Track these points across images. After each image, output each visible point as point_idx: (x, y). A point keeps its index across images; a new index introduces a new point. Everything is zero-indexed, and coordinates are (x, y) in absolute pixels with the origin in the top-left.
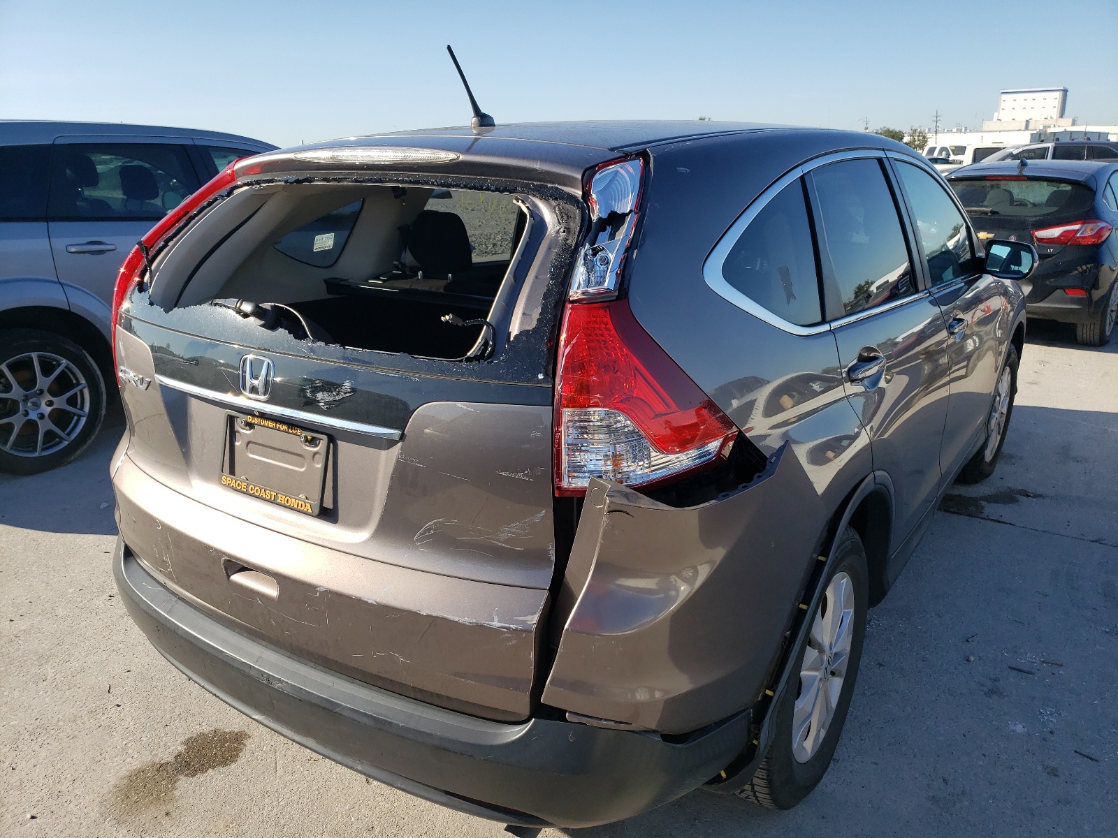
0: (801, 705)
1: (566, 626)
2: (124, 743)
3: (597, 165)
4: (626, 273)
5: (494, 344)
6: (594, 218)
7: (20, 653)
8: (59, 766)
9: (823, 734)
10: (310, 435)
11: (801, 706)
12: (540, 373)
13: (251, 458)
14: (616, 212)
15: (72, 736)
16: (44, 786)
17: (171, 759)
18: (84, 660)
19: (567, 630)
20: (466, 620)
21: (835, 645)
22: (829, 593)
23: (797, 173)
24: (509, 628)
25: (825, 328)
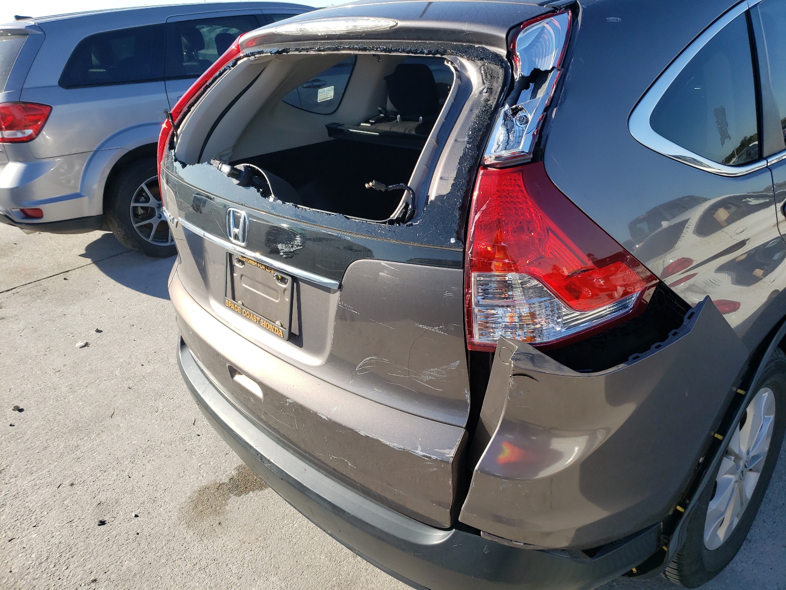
0: (713, 506)
1: (476, 468)
2: (199, 464)
3: (521, 23)
4: (543, 133)
5: (414, 207)
6: (517, 77)
7: (144, 389)
8: (157, 478)
9: (736, 521)
10: (280, 275)
11: (715, 507)
12: (452, 237)
13: (244, 287)
14: (539, 70)
15: (168, 456)
16: (146, 492)
17: (227, 481)
18: (182, 399)
19: (476, 471)
20: (395, 445)
21: (752, 450)
22: (750, 411)
23: (743, 8)
24: (430, 458)
25: (763, 164)
